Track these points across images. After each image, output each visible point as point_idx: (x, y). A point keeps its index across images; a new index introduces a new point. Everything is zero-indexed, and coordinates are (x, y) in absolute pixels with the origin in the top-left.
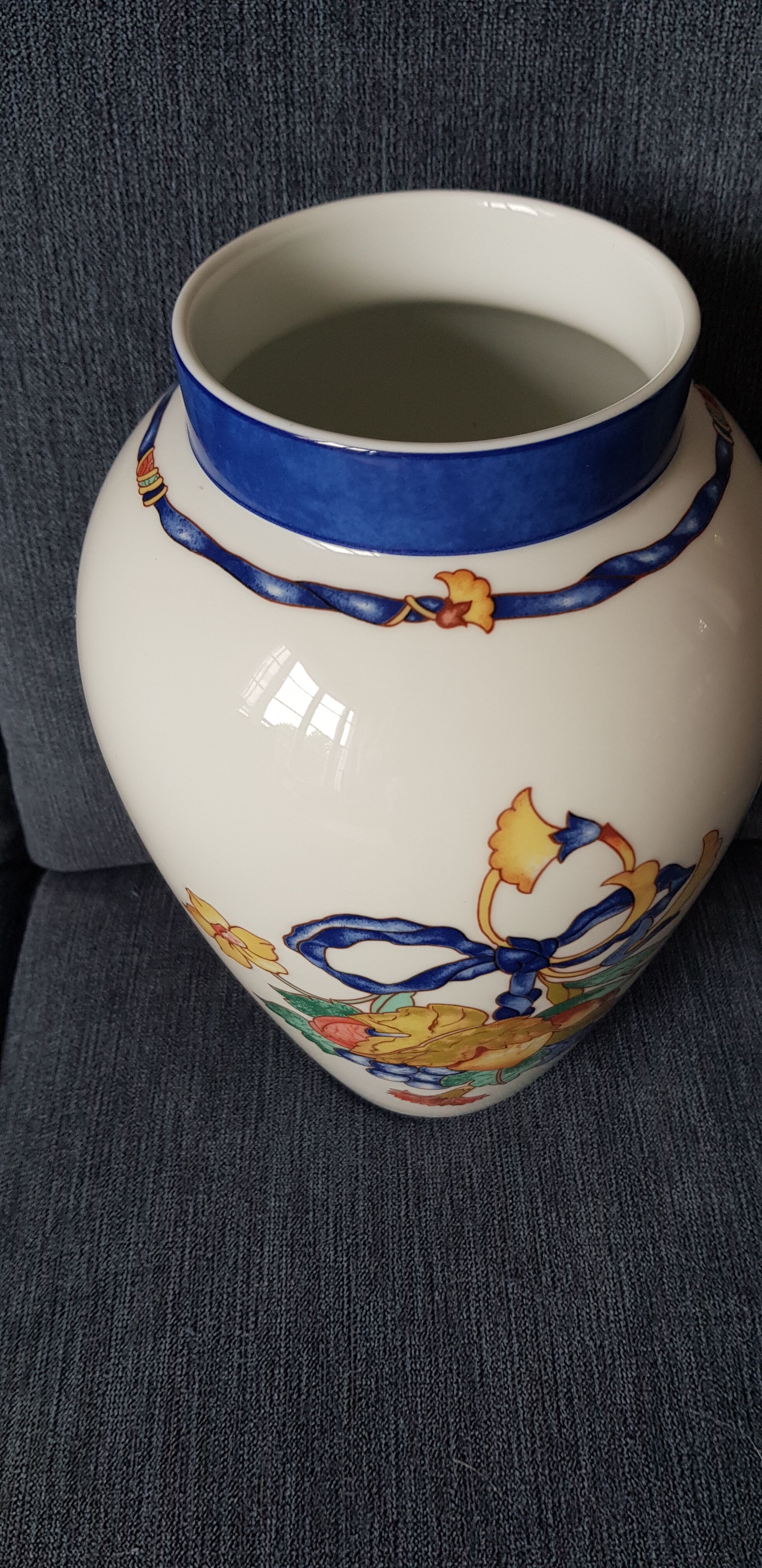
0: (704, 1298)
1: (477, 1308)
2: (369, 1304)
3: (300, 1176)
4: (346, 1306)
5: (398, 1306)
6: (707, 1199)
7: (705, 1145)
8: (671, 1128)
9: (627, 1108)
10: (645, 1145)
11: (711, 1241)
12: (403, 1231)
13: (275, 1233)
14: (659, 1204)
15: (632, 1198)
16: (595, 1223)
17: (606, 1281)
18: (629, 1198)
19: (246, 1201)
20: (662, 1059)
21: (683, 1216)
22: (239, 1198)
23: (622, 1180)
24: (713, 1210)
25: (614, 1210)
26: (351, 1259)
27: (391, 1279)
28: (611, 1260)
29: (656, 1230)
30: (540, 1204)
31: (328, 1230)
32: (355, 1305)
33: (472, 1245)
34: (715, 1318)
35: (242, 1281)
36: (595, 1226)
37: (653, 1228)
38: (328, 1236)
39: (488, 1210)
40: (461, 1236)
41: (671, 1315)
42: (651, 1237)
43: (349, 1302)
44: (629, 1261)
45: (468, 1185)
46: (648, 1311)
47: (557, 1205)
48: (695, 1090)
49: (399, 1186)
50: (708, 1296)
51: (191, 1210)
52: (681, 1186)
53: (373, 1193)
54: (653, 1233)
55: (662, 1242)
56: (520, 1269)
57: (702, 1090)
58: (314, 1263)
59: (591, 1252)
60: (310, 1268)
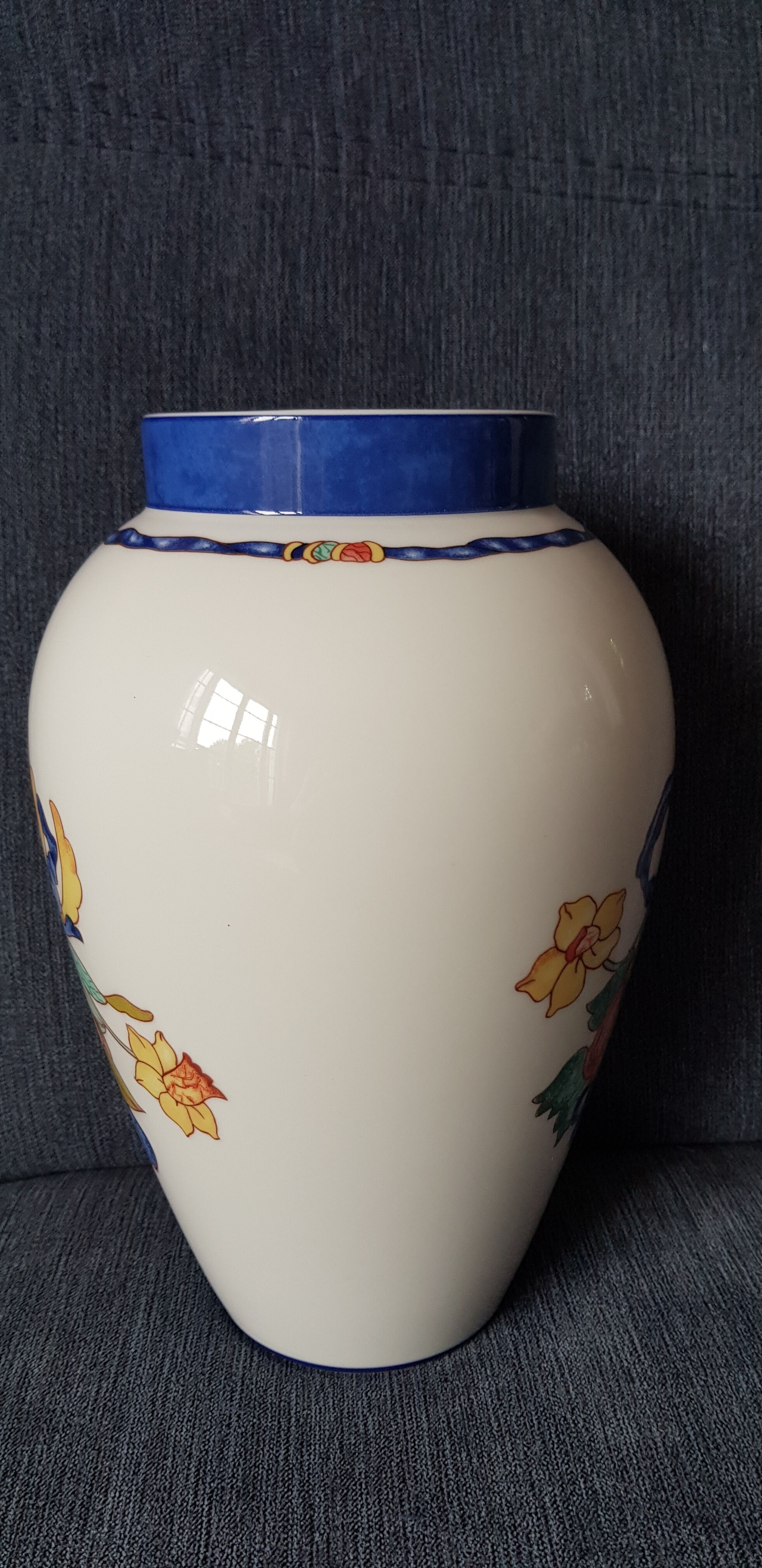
0: (650, 1529)
1: (368, 1548)
2: (232, 1547)
3: (161, 1424)
4: (202, 1550)
5: (268, 1548)
6: (648, 1433)
7: (642, 1384)
8: (601, 1372)
9: (549, 1357)
10: (571, 1388)
11: (654, 1473)
12: (280, 1475)
13: (124, 1479)
14: (590, 1440)
15: (558, 1436)
16: (513, 1460)
17: (527, 1516)
18: (553, 1436)
19: (94, 1449)
20: (588, 1314)
21: (620, 1451)
22: (86, 1447)
23: (545, 1420)
24: (655, 1444)
25: (535, 1448)
26: (214, 1502)
27: (262, 1520)
28: (534, 1495)
29: (588, 1464)
30: (449, 1446)
31: (188, 1475)
32: (213, 1549)
33: (364, 1486)
34: (666, 1548)
35: (77, 1528)
36: (513, 1464)
37: (584, 1462)
38: (187, 1481)
39: (385, 1453)
40: (351, 1477)
41: (609, 1547)
42: (582, 1471)
43: (206, 1546)
44: (555, 1495)
45: (361, 1431)
46: (580, 1544)
47: (467, 1446)
48: (626, 1337)
49: (279, 1432)
50: (655, 1527)
51: (26, 1460)
52: (616, 1423)
53: (247, 1439)
54: (584, 1468)
55: (595, 1475)
56: (422, 1508)
57: (635, 1338)
58: (167, 1508)
59: (509, 1488)
60: (162, 1513)
